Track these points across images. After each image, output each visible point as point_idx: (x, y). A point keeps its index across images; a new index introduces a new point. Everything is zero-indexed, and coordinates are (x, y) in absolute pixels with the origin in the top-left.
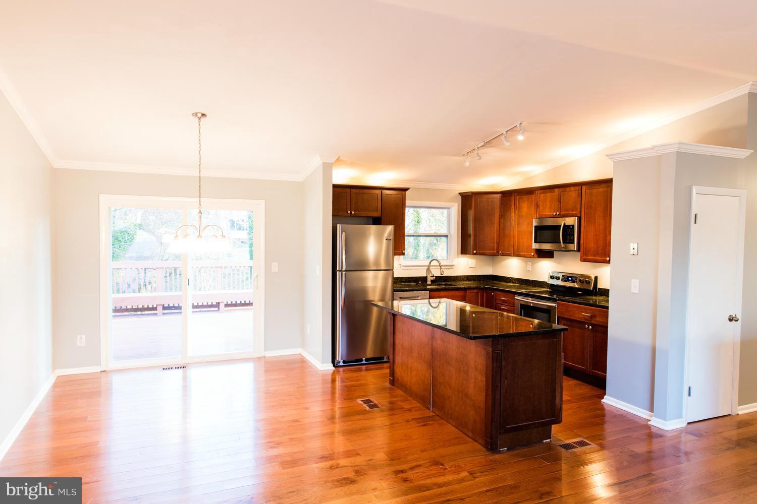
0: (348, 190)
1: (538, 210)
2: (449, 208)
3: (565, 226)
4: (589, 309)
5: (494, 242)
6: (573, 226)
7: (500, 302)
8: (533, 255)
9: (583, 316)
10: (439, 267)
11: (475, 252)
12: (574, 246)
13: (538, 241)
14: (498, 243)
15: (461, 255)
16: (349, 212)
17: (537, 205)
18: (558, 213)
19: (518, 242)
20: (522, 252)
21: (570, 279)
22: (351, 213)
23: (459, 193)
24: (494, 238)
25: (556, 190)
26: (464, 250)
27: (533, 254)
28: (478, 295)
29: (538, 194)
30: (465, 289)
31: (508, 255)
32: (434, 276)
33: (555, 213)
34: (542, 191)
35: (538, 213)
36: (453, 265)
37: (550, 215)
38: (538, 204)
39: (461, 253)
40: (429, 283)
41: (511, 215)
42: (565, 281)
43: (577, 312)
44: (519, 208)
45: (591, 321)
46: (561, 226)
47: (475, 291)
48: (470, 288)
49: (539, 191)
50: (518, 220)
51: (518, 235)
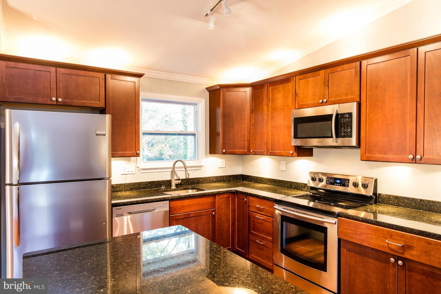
0: (53, 69)
1: (297, 100)
2: (196, 104)
3: (337, 115)
4: (398, 235)
5: (245, 140)
6: (350, 114)
7: (254, 210)
8: (292, 154)
9: (386, 245)
10: (184, 169)
11: (224, 151)
12: (353, 141)
13: (299, 136)
14: (249, 141)
15: (209, 155)
16: (54, 99)
17: (296, 94)
18: (325, 100)
19: (272, 139)
20: (278, 150)
21: (338, 181)
22: (57, 100)
23: (207, 88)
24: (244, 135)
25: (322, 72)
26: (213, 150)
27: (291, 152)
28: (228, 200)
29: (297, 80)
30: (214, 195)
31: (261, 153)
32: (179, 180)
33: (321, 101)
34: (301, 77)
35: (297, 103)
36: (202, 166)
37: (314, 103)
38: (297, 92)
39: (210, 153)
40: (173, 187)
41: (263, 109)
42: (331, 184)
43: (374, 236)
44: (272, 100)
45: (403, 253)
46: (332, 115)
47: (226, 196)
48: (219, 194)
49: (298, 77)
50: (272, 113)
51: (272, 131)
